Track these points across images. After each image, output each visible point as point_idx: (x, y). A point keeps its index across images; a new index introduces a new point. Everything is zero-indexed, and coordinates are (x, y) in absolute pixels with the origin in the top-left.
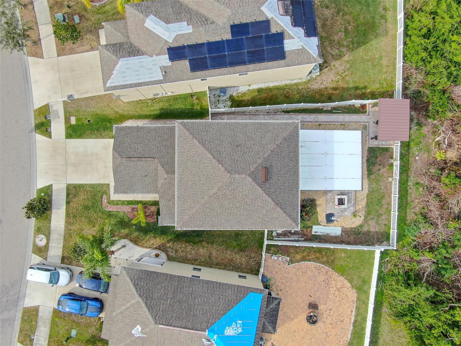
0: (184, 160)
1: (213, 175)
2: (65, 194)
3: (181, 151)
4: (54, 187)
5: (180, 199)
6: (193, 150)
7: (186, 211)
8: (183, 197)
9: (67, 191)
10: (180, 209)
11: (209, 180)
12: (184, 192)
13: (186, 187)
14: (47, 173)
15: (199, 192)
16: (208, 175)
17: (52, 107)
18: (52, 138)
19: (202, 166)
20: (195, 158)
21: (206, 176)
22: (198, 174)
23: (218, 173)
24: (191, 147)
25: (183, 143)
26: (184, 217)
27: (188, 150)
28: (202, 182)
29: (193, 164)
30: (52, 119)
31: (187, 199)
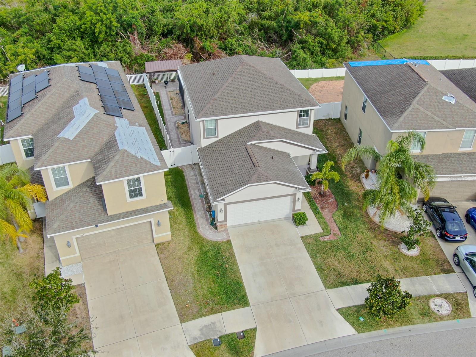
0: (240, 106)
1: (249, 75)
2: (344, 288)
3: (230, 110)
4: (341, 305)
5: (286, 106)
6: (226, 97)
7: (297, 99)
8: (282, 104)
9: (337, 286)
10: (296, 105)
11: (255, 79)
12: (276, 103)
13: (271, 102)
14: (321, 322)
15: (272, 87)
16: (250, 81)
17: (195, 338)
18: (255, 327)
19: (242, 87)
20: (235, 95)
21: (252, 82)
22: (253, 90)
23: (246, 72)
24: (224, 100)
25: (220, 110)
26: (304, 100)
27: (228, 103)
28: (260, 86)
29: (242, 96)
30: (220, 334)
31: (283, 99)
